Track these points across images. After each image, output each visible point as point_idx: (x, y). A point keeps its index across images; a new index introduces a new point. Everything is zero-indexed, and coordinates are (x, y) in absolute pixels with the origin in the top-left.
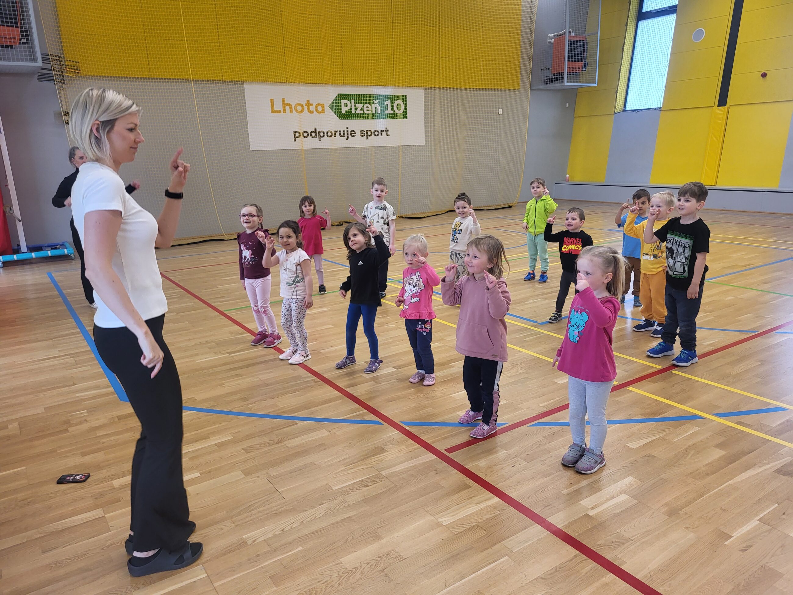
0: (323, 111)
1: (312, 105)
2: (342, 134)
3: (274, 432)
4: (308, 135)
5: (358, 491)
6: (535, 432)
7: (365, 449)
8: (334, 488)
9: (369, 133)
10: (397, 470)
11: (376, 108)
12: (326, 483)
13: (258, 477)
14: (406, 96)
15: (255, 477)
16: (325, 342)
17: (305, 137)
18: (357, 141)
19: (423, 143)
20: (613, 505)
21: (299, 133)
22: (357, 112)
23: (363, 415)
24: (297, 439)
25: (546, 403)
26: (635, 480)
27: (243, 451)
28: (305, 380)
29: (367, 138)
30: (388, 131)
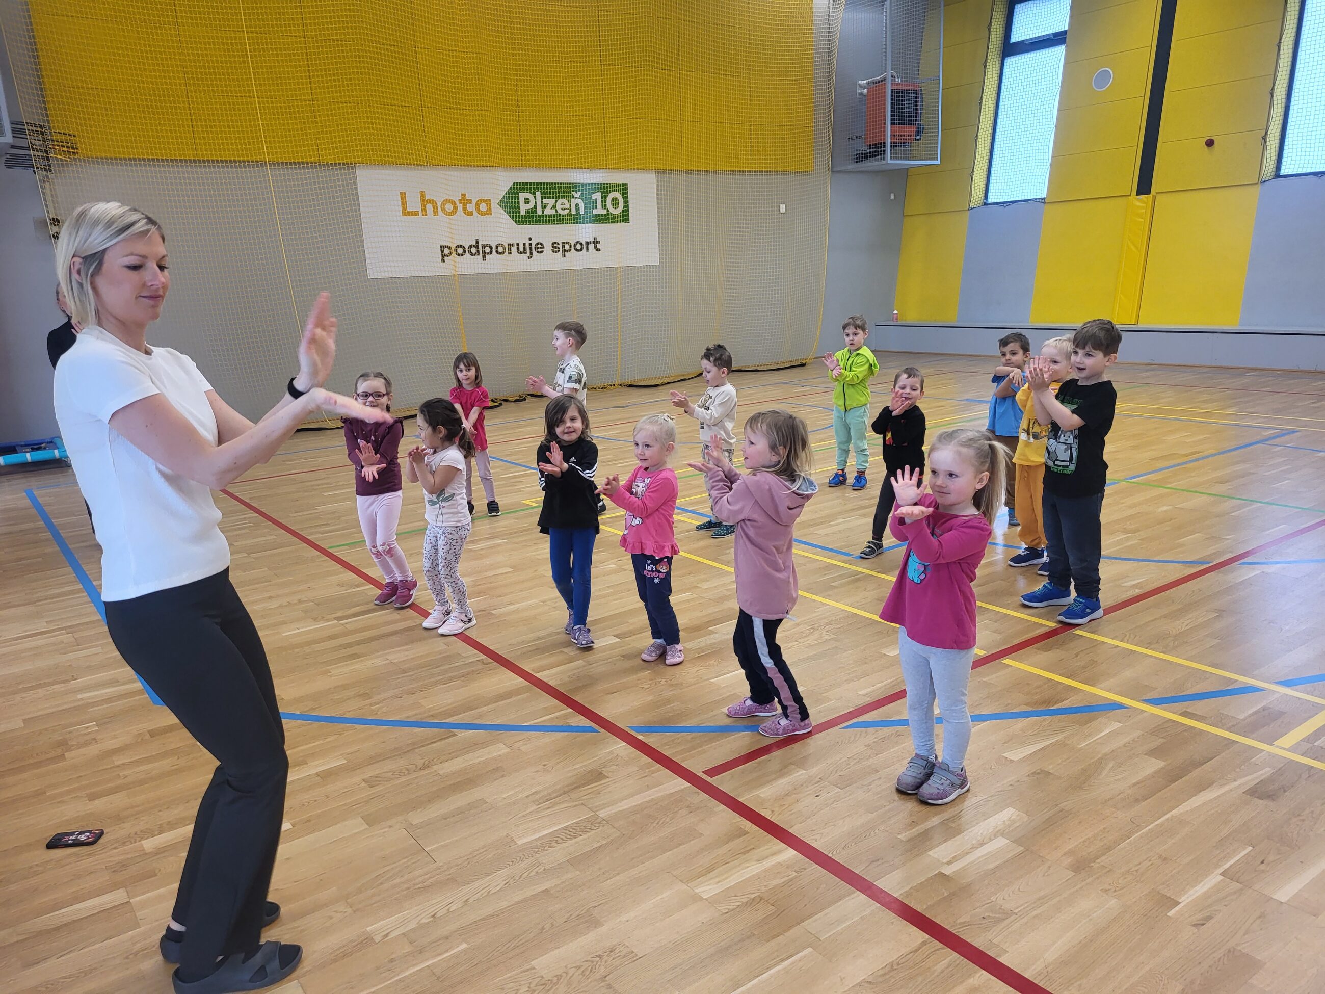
0: (489, 212)
1: (470, 201)
2: (521, 249)
3: (417, 751)
4: (465, 251)
5: (559, 846)
6: (852, 738)
7: (570, 774)
8: (520, 842)
9: (567, 247)
10: (625, 808)
11: (577, 205)
12: (505, 834)
13: (390, 827)
14: (626, 184)
15: (384, 828)
16: (500, 596)
17: (459, 255)
18: (547, 261)
19: (656, 262)
20: (984, 855)
21: (450, 248)
22: (545, 213)
23: (566, 716)
24: (455, 761)
25: (870, 689)
26: (1017, 813)
27: (363, 784)
28: (467, 662)
29: (564, 256)
30: (598, 242)
